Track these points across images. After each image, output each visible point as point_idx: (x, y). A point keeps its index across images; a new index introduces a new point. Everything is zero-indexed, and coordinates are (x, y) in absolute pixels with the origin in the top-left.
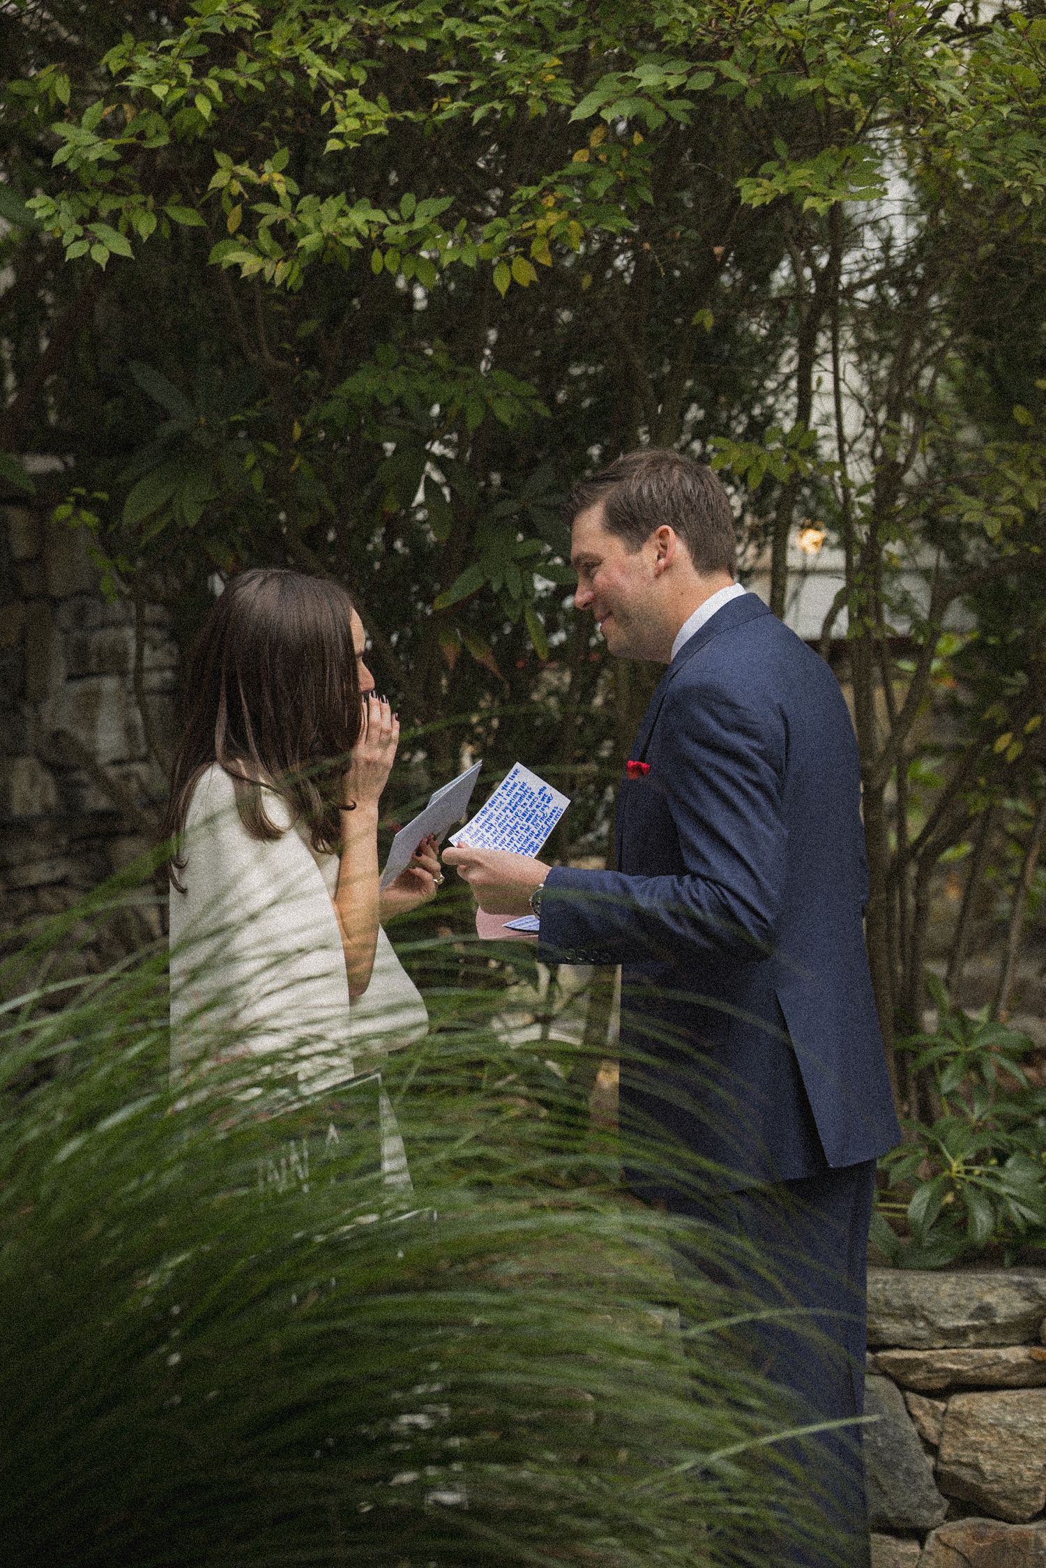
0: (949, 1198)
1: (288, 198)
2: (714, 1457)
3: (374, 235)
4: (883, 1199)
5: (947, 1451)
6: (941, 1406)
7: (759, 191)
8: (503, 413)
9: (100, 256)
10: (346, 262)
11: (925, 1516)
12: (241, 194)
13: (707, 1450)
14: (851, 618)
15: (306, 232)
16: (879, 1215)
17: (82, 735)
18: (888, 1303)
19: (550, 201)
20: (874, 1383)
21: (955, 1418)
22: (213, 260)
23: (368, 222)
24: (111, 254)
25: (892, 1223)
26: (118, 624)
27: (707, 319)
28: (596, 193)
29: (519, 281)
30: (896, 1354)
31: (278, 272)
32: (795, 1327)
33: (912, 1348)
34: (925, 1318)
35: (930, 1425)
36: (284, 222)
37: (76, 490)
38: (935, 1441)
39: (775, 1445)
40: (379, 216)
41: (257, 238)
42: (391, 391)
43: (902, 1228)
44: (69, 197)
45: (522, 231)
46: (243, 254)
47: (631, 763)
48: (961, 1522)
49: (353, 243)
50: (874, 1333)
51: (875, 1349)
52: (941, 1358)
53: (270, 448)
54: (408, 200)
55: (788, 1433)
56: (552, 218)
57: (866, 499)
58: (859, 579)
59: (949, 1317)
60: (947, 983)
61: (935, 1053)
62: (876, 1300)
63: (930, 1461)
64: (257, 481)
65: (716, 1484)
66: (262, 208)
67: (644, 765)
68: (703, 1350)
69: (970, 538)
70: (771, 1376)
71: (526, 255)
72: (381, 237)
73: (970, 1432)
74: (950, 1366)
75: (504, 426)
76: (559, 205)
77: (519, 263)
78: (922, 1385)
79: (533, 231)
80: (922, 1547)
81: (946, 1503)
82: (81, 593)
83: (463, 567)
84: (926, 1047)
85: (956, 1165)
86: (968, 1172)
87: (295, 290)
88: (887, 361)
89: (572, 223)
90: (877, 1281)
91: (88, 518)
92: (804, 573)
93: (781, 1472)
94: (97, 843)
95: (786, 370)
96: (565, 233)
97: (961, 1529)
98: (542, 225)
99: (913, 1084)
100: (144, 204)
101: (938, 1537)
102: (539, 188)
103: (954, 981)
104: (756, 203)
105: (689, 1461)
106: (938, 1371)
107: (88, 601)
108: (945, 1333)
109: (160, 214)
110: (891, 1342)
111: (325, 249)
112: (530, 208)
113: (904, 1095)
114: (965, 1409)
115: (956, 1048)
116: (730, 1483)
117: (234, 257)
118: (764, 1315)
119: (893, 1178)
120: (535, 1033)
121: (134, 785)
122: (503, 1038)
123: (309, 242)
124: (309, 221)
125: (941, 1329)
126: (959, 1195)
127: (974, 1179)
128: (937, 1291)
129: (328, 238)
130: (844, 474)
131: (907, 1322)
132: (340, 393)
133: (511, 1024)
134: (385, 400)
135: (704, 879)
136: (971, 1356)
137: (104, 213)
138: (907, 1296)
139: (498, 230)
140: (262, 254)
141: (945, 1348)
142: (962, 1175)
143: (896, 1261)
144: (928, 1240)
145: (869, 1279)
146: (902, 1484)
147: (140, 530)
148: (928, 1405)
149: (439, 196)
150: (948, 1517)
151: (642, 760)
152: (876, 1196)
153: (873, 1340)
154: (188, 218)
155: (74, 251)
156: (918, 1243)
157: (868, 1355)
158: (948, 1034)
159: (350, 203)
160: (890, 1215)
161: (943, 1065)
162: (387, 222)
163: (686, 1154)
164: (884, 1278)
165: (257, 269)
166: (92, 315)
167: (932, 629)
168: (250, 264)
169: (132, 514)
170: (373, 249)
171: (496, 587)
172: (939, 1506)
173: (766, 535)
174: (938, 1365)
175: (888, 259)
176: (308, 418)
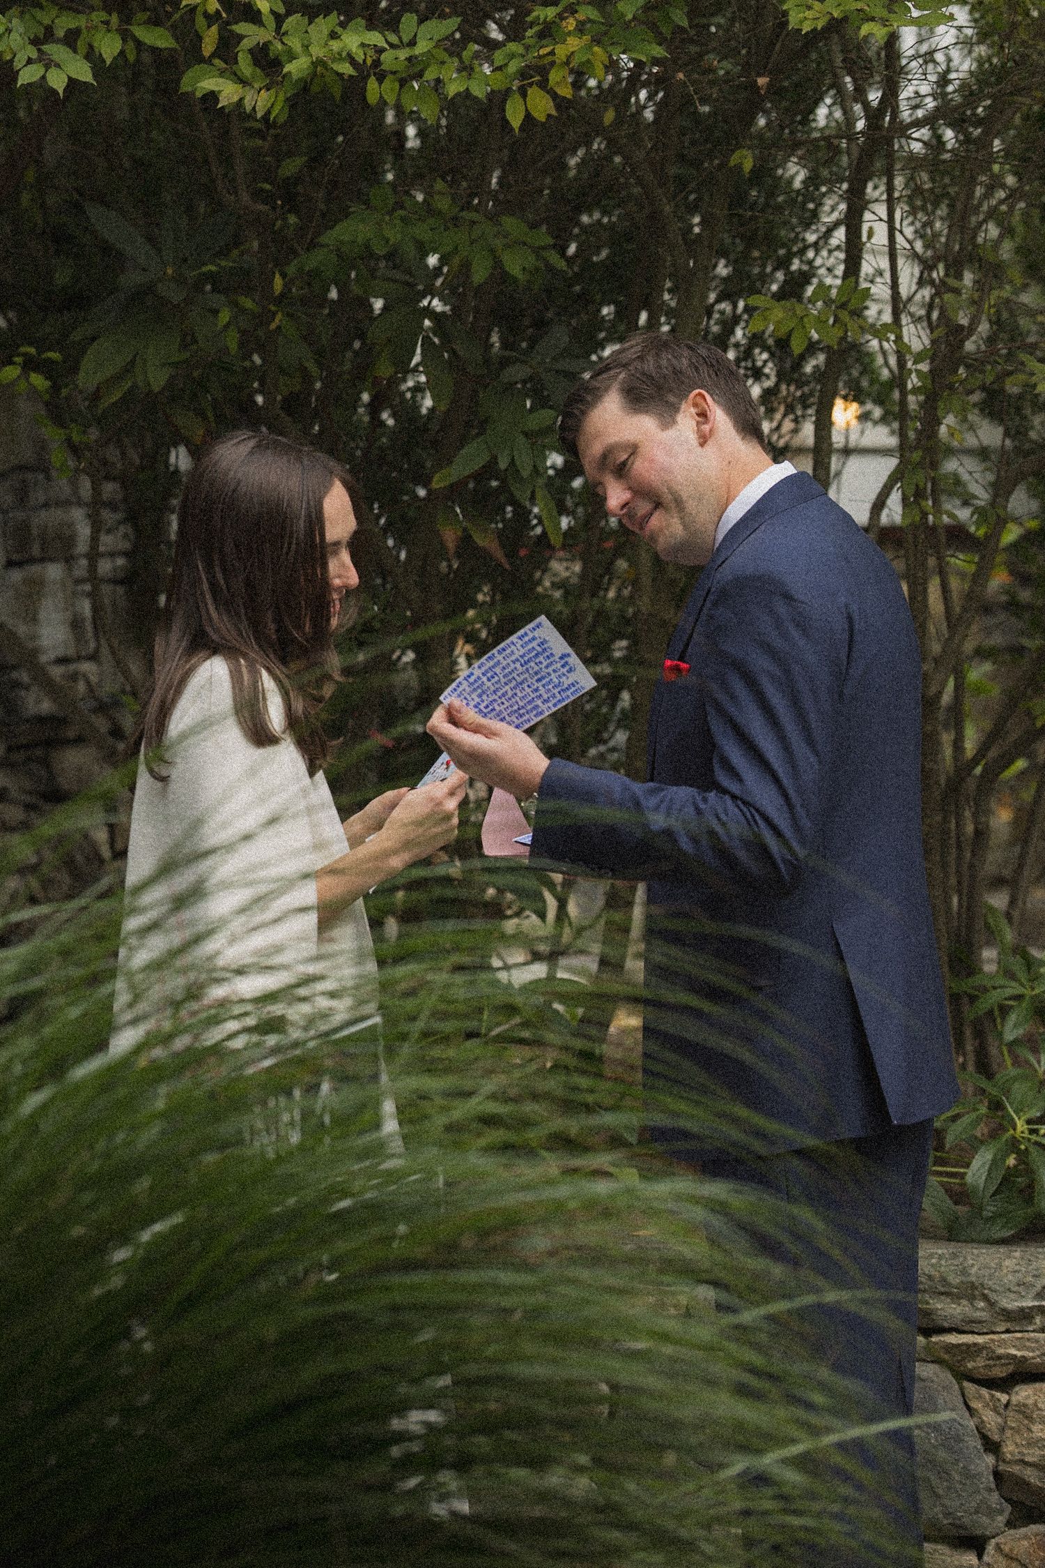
0: (1011, 1161)
1: (272, 18)
2: (769, 1461)
3: (369, 62)
4: (941, 1162)
5: (1009, 1449)
6: (1004, 1398)
7: (809, 14)
8: (515, 265)
9: (58, 82)
10: (337, 92)
11: (984, 1524)
12: (218, 12)
13: (759, 1452)
14: (904, 500)
15: (292, 57)
16: (933, 1180)
17: (22, 630)
18: (944, 1280)
19: (571, 24)
20: (925, 1370)
21: (1019, 1412)
22: (185, 87)
23: (363, 45)
24: (70, 79)
25: (949, 1191)
26: (65, 504)
27: (746, 160)
28: (623, 15)
29: (535, 115)
30: (953, 1339)
31: (261, 101)
32: (863, 1311)
33: (973, 1332)
34: (985, 1298)
35: (991, 1419)
36: (266, 46)
37: (22, 350)
38: (996, 1438)
39: (841, 1446)
40: (375, 38)
41: (236, 63)
42: (387, 241)
43: (960, 1195)
44: (22, 13)
45: (540, 57)
46: (221, 80)
47: (669, 663)
48: (1023, 1530)
49: (346, 69)
50: (928, 1314)
51: (927, 1332)
52: (1003, 1343)
53: (248, 303)
54: (409, 22)
55: (855, 1432)
56: (574, 43)
57: (924, 367)
58: (916, 456)
59: (1012, 1296)
60: (1008, 916)
61: (995, 997)
62: (930, 1277)
63: (990, 1460)
64: (232, 341)
65: (769, 1491)
66: (241, 28)
67: (684, 666)
68: (763, 1338)
69: (1034, 413)
70: (837, 1367)
71: (543, 84)
72: (377, 63)
73: (1035, 1428)
74: (1013, 1352)
75: (515, 280)
76: (581, 29)
77: (535, 94)
78: (983, 1373)
79: (550, 58)
80: (980, 1557)
81: (1008, 1508)
82: (22, 468)
83: (463, 441)
84: (985, 990)
85: (1021, 1125)
86: (1032, 1131)
87: (281, 120)
88: (942, 211)
89: (596, 49)
90: (931, 1256)
91: (38, 380)
92: (847, 452)
93: (847, 1477)
94: (39, 752)
95: (828, 219)
96: (588, 61)
97: (1026, 1537)
98: (561, 52)
99: (968, 1032)
100: (107, 23)
101: (998, 1548)
102: (559, 9)
103: (1016, 914)
104: (806, 28)
105: (739, 1465)
106: (999, 1358)
107: (30, 476)
108: (1007, 1315)
109: (125, 35)
110: (946, 1325)
111: (314, 75)
112: (548, 32)
113: (960, 1044)
114: (1030, 1402)
115: (1020, 990)
116: (786, 1490)
117: (208, 84)
118: (831, 1297)
119: (950, 1139)
120: (539, 971)
121: (81, 687)
122: (503, 976)
123: (296, 68)
124: (295, 43)
125: (1004, 1310)
126: (1023, 1156)
127: (1038, 1139)
128: (1000, 1266)
129: (319, 63)
130: (899, 338)
131: (964, 1302)
132: (326, 241)
133: (511, 961)
134: (380, 250)
135: (734, 797)
136: (1037, 1341)
137: (60, 33)
138: (964, 1272)
139: (512, 56)
140: (243, 82)
141: (1008, 1331)
142: (1025, 1135)
143: (953, 1233)
144: (989, 1210)
145: (921, 1253)
146: (958, 1486)
147: (96, 396)
148: (987, 1396)
149: (443, 16)
150: (1010, 1524)
151: (681, 659)
152: (931, 1160)
153: (924, 1323)
154: (159, 39)
155: (27, 76)
156: (978, 1210)
157: (921, 1339)
158: (1011, 976)
159: (343, 25)
160: (945, 1179)
161: (1004, 1010)
162: (386, 46)
163: (742, 1112)
164: (940, 1252)
165: (236, 99)
166: (40, 150)
167: (995, 516)
168: (228, 92)
169: (89, 376)
170: (369, 76)
171: (503, 464)
172: (1001, 1512)
173: (805, 407)
174: (1001, 1351)
175: (944, 95)
176: (291, 270)
